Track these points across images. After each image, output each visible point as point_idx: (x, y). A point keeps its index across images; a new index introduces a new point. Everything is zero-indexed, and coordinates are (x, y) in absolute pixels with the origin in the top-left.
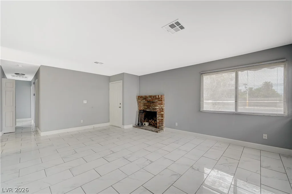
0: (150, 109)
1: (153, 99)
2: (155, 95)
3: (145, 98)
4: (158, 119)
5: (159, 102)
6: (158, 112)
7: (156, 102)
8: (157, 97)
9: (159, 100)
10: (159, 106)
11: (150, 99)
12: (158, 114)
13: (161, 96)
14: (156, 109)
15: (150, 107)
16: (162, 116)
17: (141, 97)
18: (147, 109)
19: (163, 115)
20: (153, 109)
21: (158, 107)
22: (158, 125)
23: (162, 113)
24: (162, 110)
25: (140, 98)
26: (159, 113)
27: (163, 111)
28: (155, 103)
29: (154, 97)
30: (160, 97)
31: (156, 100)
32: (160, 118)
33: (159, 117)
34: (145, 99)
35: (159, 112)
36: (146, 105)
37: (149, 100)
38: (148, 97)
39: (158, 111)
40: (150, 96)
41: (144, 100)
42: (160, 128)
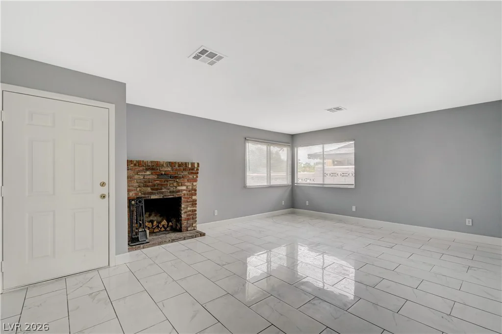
0: (162, 193)
1: (176, 170)
2: (184, 161)
3: (154, 167)
4: (185, 212)
5: (191, 176)
6: (185, 198)
7: (183, 177)
8: (190, 166)
9: (192, 173)
10: (189, 184)
11: (169, 169)
12: (185, 202)
13: (198, 164)
14: (179, 191)
15: (161, 189)
16: (194, 203)
17: (139, 163)
18: (151, 193)
19: (196, 201)
20: (173, 192)
21: (184, 188)
22: (184, 224)
23: (194, 197)
24: (193, 192)
25: (134, 165)
26: (188, 198)
27: (195, 194)
28: (180, 178)
29: (183, 166)
30: (196, 166)
31: (186, 173)
32: (189, 209)
33: (185, 208)
34: (153, 169)
35: (186, 196)
36: (148, 184)
37: (163, 173)
38: (165, 165)
39: (184, 195)
40: (171, 164)
41: (148, 173)
42: (189, 229)
